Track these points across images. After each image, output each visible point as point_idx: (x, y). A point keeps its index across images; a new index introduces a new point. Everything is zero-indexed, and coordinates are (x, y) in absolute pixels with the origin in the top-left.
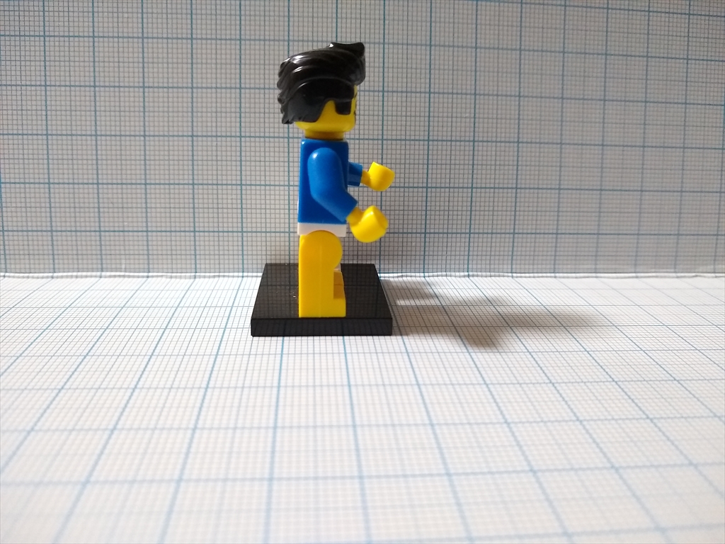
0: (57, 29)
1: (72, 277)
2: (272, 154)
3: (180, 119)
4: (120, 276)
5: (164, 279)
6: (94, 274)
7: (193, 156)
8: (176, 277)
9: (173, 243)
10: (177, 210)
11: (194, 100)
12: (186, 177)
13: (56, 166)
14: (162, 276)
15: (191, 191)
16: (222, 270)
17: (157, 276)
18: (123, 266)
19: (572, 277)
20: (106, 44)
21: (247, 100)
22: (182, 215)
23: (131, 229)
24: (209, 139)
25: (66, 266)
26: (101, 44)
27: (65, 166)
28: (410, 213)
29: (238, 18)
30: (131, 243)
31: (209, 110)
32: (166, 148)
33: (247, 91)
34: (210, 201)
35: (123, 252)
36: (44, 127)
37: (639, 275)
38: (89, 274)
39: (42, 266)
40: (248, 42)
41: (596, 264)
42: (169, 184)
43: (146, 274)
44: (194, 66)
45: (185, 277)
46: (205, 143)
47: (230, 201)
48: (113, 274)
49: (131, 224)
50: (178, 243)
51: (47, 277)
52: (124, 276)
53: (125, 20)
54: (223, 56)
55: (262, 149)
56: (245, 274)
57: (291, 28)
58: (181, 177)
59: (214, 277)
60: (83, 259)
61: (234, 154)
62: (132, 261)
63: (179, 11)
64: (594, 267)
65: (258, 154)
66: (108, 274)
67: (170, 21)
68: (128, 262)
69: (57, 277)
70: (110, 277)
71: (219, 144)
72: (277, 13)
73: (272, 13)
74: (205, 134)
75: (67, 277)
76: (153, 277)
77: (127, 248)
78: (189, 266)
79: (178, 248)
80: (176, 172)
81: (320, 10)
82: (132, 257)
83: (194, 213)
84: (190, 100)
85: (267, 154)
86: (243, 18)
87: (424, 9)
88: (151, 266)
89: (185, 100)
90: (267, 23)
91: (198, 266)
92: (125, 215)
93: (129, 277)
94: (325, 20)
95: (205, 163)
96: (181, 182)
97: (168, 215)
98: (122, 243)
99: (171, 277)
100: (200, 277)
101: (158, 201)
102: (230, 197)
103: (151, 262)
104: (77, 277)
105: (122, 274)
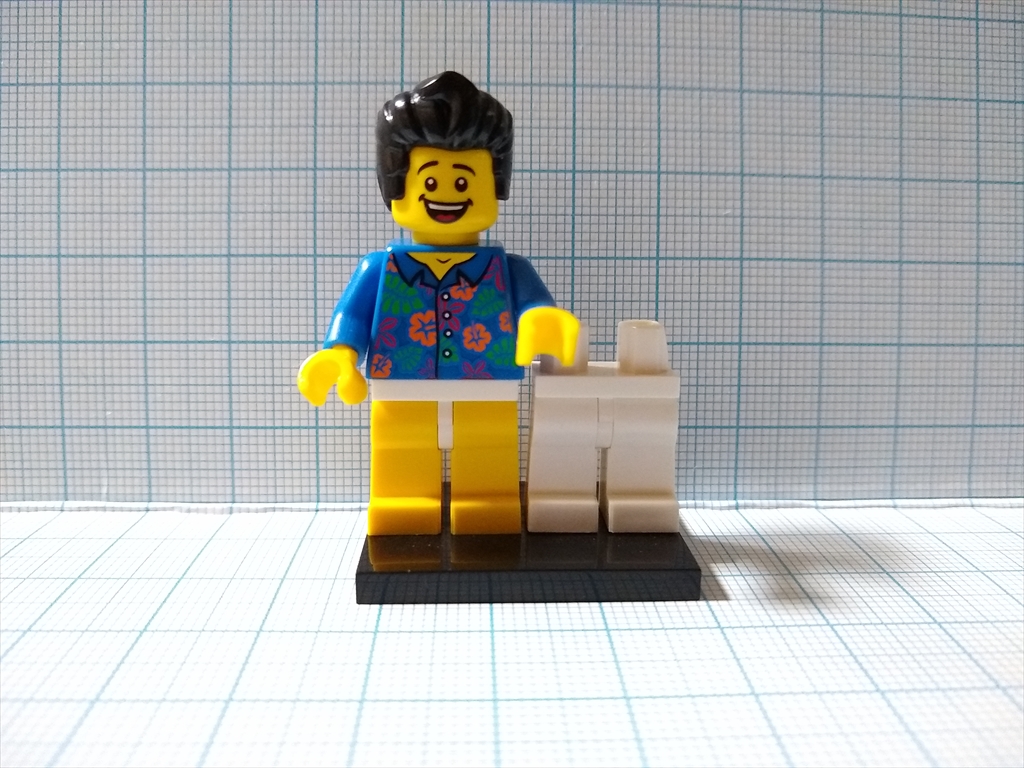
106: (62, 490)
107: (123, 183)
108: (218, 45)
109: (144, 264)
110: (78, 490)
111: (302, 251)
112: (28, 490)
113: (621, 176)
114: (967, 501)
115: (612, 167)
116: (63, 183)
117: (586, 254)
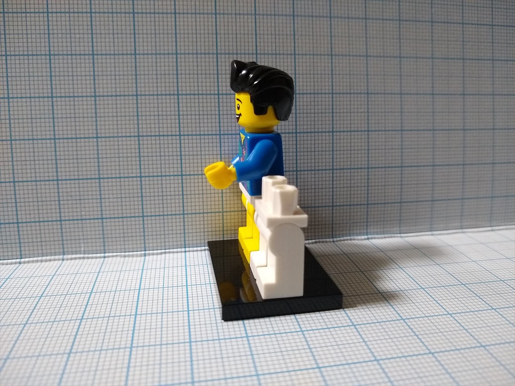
0: (17, 49)
1: (37, 261)
2: (207, 149)
3: (127, 122)
4: (80, 258)
5: (118, 258)
6: (57, 257)
7: (140, 152)
8: (129, 256)
9: (125, 227)
10: (128, 199)
11: (139, 105)
12: (134, 171)
13: (20, 167)
14: (116, 256)
15: (139, 183)
16: (167, 247)
17: (113, 256)
18: (82, 249)
19: (445, 234)
20: (61, 61)
21: (184, 105)
22: (132, 203)
23: (88, 217)
24: (153, 138)
25: (32, 252)
26: (57, 61)
27: (28, 167)
28: (320, 190)
29: (174, 36)
30: (89, 229)
31: (152, 114)
32: (116, 147)
33: (184, 97)
34: (156, 190)
35: (81, 237)
36: (8, 134)
37: (494, 228)
38: (53, 257)
39: (10, 254)
40: (183, 56)
41: (461, 222)
42: (120, 178)
43: (102, 255)
44: (138, 77)
45: (137, 256)
46: (149, 142)
47: (172, 189)
48: (74, 256)
49: (87, 213)
50: (129, 227)
51: (16, 263)
52: (84, 258)
53: (77, 40)
54: (163, 68)
55: (199, 145)
56: (187, 249)
57: (219, 44)
58: (130, 171)
59: (161, 253)
60: (46, 245)
61: (174, 150)
62: (90, 245)
63: (124, 32)
64: (460, 224)
65: (195, 149)
66: (70, 256)
67: (116, 40)
68: (86, 245)
69: (24, 263)
70: (71, 259)
71: (162, 142)
72: (206, 31)
73: (202, 32)
74: (149, 134)
75: (33, 262)
76: (109, 257)
77: (85, 233)
78: (139, 246)
79: (130, 231)
80: (126, 167)
81: (242, 28)
82: (90, 241)
83: (142, 201)
84: (135, 106)
85: (203, 149)
86: (178, 36)
87: (325, 26)
88: (106, 248)
89: (131, 106)
90: (198, 40)
91: (147, 245)
92: (83, 205)
93: (88, 258)
94: (246, 36)
95: (150, 158)
96: (130, 175)
97: (120, 204)
98: (80, 229)
99: (125, 256)
100: (149, 255)
101: (111, 192)
102: (172, 186)
103: (106, 244)
104: (42, 261)
105: (82, 256)
106: (61, 250)
107: (85, 103)
108: (128, 36)
109: (97, 141)
110: (70, 250)
111: (174, 133)
112: (44, 251)
113: (316, 95)
114: (460, 231)
115: (312, 92)
116: (55, 103)
117: (302, 131)
